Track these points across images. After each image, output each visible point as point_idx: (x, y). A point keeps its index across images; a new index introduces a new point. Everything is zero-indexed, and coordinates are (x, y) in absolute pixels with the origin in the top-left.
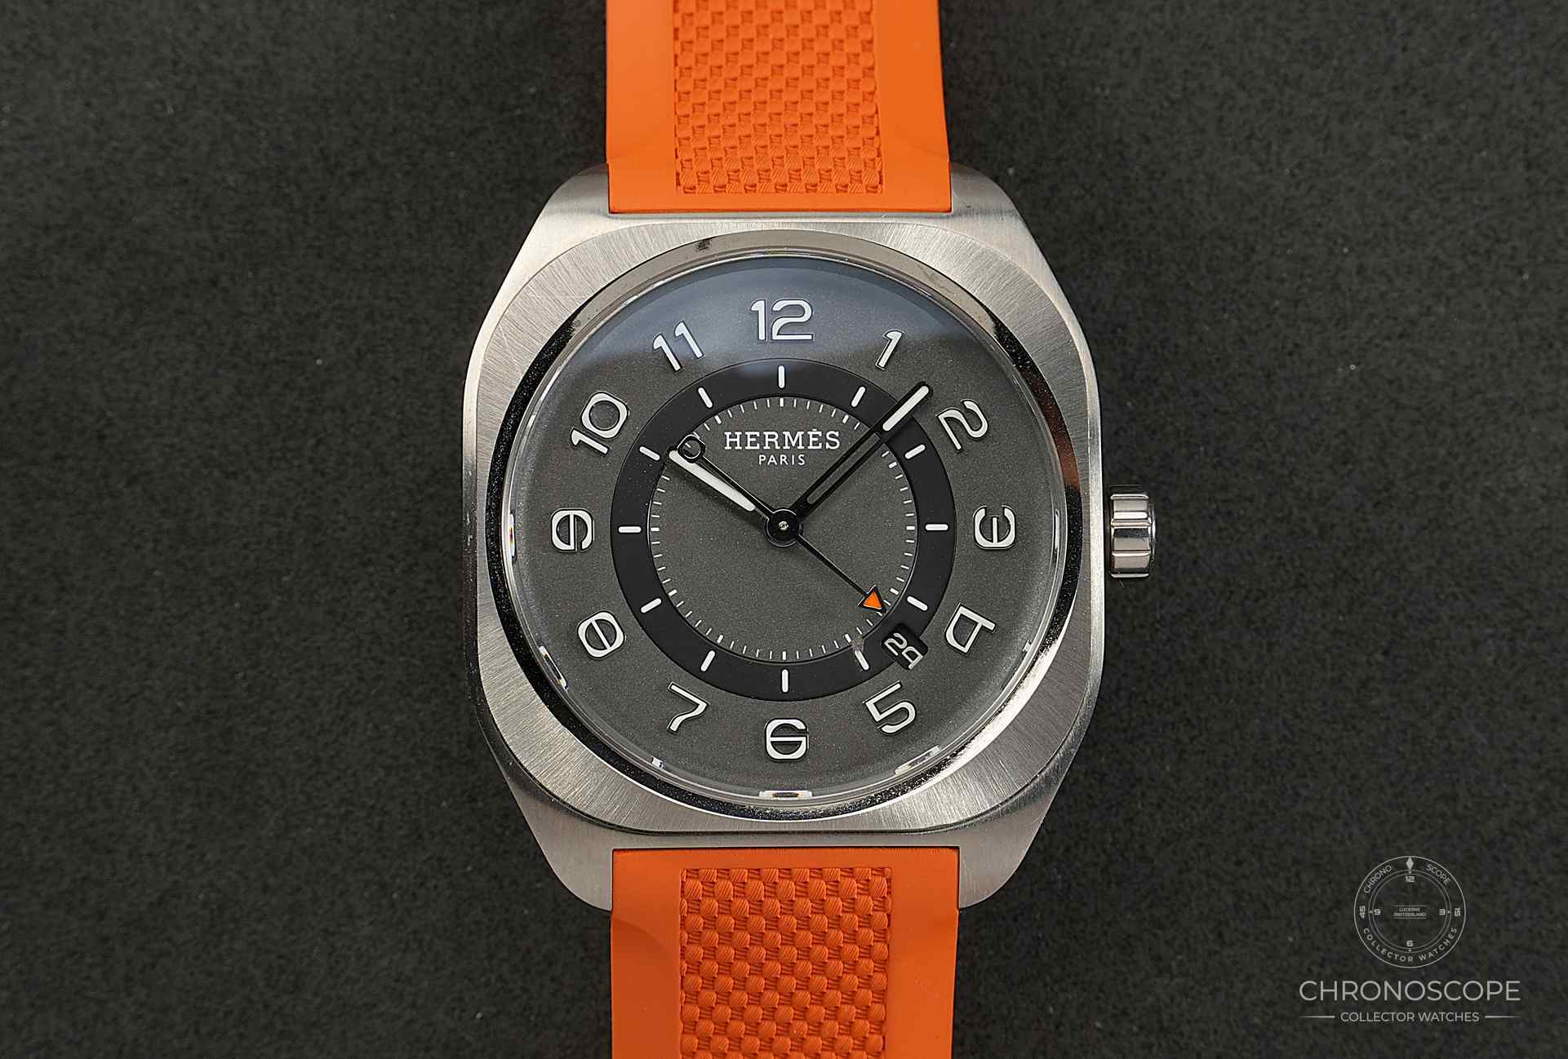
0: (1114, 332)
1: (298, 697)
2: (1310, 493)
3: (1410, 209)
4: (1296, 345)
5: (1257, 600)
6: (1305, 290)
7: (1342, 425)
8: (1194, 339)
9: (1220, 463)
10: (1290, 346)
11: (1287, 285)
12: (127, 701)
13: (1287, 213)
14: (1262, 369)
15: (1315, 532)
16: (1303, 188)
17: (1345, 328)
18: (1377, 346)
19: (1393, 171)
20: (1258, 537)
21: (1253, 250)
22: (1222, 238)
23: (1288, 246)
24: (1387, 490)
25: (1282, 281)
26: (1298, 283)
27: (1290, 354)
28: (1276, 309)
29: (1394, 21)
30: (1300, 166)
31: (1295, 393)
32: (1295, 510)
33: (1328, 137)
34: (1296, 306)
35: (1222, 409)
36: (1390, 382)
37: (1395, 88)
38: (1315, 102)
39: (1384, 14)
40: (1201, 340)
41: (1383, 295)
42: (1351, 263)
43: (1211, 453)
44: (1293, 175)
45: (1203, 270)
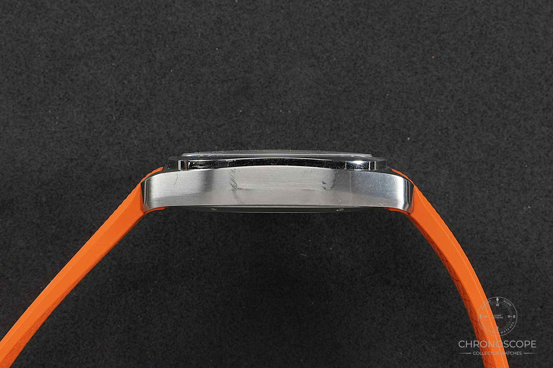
0: (445, 195)
1: (160, 323)
2: (514, 251)
3: (549, 151)
4: (509, 199)
5: (496, 289)
6: (512, 180)
7: (526, 228)
8: (473, 197)
9: (482, 241)
10: (507, 200)
11: (506, 178)
12: (101, 325)
13: (506, 153)
14: (497, 208)
15: (516, 265)
16: (511, 145)
17: (527, 193)
18: (537, 199)
19: (543, 138)
20: (496, 267)
21: (493, 166)
22: (483, 162)
23: (506, 165)
24: (541, 250)
25: (504, 177)
26: (509, 178)
27: (507, 202)
28: (502, 187)
29: (543, 86)
30: (510, 137)
31: (509, 216)
32: (509, 257)
33: (520, 126)
34: (509, 186)
35: (483, 222)
36: (542, 212)
37: (544, 109)
38: (516, 114)
39: (539, 84)
40: (475, 198)
41: (539, 182)
42: (528, 171)
43: (480, 237)
44: (508, 140)
45: (476, 173)
